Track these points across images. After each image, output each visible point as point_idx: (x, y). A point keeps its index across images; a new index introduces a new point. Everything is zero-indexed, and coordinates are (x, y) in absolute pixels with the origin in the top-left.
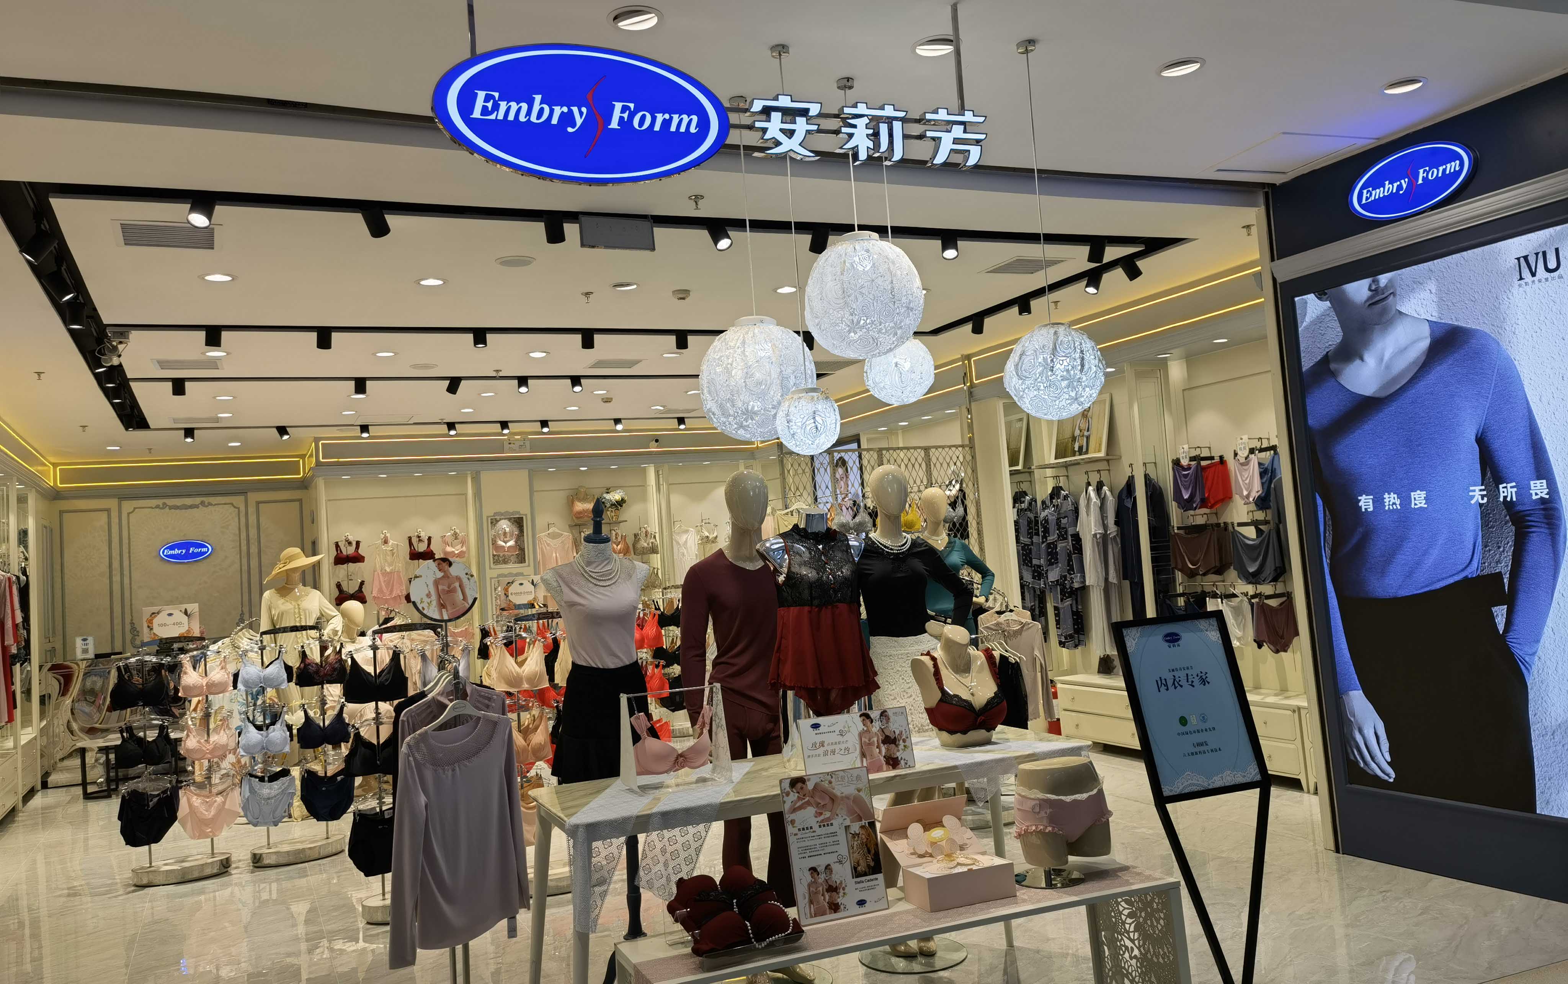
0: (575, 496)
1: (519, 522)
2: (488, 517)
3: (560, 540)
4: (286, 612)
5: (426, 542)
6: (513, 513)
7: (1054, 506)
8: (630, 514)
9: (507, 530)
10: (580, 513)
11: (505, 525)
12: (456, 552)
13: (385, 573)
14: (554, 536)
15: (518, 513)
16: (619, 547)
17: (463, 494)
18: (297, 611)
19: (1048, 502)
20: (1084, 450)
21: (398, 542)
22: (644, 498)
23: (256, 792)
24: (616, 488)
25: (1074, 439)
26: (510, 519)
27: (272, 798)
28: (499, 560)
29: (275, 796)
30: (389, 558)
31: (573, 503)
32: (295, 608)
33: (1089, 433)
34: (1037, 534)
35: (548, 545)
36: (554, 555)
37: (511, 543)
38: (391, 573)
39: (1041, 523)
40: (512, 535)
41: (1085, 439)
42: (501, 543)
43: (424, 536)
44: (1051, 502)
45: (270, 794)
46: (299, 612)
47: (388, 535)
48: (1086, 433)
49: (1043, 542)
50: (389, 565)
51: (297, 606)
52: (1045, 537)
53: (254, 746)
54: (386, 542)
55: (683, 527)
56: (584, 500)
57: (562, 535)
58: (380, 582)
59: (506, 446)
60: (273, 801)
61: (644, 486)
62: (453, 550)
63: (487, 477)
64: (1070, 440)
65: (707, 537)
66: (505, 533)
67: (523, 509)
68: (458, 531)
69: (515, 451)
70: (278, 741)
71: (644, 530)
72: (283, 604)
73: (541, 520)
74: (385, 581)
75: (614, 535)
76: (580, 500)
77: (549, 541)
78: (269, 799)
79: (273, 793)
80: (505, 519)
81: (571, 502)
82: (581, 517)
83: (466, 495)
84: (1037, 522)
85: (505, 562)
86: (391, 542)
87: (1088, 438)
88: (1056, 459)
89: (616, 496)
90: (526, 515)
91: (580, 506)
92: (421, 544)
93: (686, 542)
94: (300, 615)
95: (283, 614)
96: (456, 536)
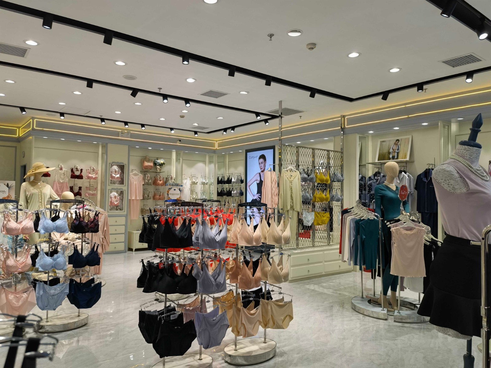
0: (145, 159)
1: (122, 167)
2: (109, 163)
3: (138, 177)
4: (35, 194)
5: (80, 171)
6: (120, 163)
7: (375, 179)
8: (165, 168)
9: (117, 170)
10: (147, 166)
11: (115, 168)
12: (94, 177)
13: (59, 183)
14: (135, 175)
15: (123, 163)
16: (161, 182)
17: (97, 153)
18: (40, 194)
19: (373, 178)
20: (396, 157)
21: (66, 169)
22: (170, 163)
23: (46, 292)
24: (161, 158)
25: (389, 153)
26: (118, 166)
27: (55, 295)
28: (113, 182)
29: (57, 294)
30: (62, 176)
31: (144, 162)
32: (39, 192)
33: (398, 151)
34: (365, 190)
35: (133, 178)
36: (135, 183)
37: (118, 176)
38: (62, 183)
39: (368, 186)
40: (118, 173)
41: (396, 154)
42: (114, 175)
43: (79, 168)
44: (374, 178)
45: (55, 293)
46: (41, 195)
47: (62, 166)
48: (396, 151)
49: (368, 194)
50: (63, 179)
51: (40, 192)
52: (369, 192)
53: (48, 265)
54: (61, 169)
55: (186, 177)
56: (149, 161)
57: (139, 174)
58: (57, 187)
59: (120, 134)
60: (56, 297)
61: (170, 159)
62: (92, 176)
63: (110, 147)
64: (387, 153)
65: (194, 182)
66: (116, 171)
67: (125, 162)
68: (95, 168)
69: (124, 137)
70: (62, 263)
71: (171, 176)
72: (33, 190)
73: (131, 167)
74: (59, 186)
75: (159, 177)
76: (146, 161)
77: (133, 176)
78: (53, 295)
79: (57, 292)
80: (116, 165)
81: (142, 162)
82: (147, 168)
83: (98, 153)
84: (365, 185)
85: (114, 183)
86: (64, 169)
87: (398, 153)
88: (378, 160)
89: (161, 161)
90: (126, 164)
91: (146, 164)
92: (77, 172)
93: (186, 183)
94: (42, 196)
95: (33, 195)
96: (94, 170)
